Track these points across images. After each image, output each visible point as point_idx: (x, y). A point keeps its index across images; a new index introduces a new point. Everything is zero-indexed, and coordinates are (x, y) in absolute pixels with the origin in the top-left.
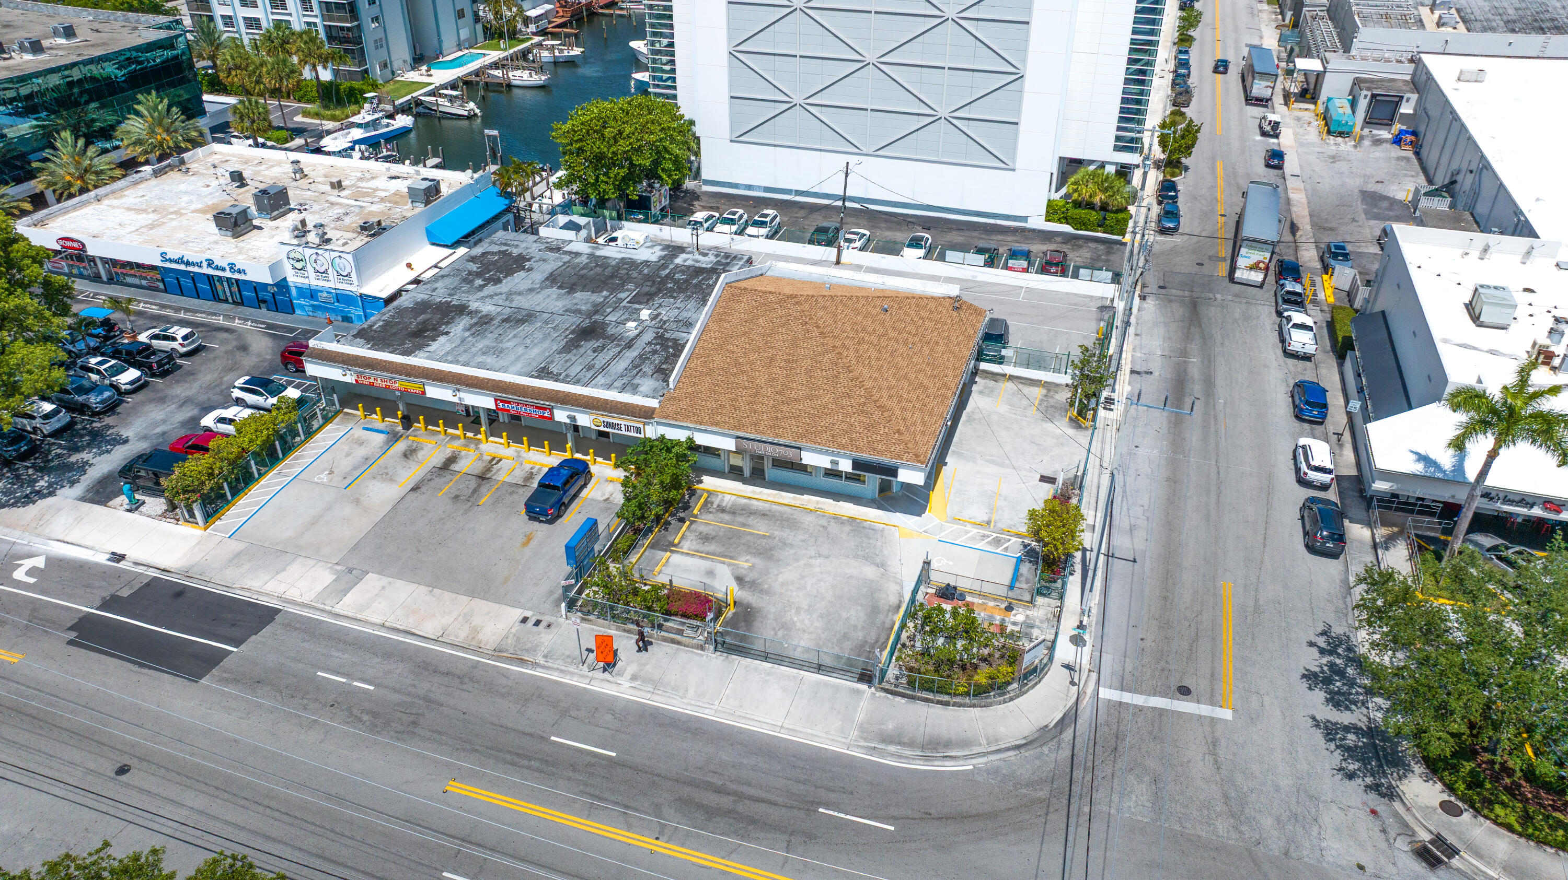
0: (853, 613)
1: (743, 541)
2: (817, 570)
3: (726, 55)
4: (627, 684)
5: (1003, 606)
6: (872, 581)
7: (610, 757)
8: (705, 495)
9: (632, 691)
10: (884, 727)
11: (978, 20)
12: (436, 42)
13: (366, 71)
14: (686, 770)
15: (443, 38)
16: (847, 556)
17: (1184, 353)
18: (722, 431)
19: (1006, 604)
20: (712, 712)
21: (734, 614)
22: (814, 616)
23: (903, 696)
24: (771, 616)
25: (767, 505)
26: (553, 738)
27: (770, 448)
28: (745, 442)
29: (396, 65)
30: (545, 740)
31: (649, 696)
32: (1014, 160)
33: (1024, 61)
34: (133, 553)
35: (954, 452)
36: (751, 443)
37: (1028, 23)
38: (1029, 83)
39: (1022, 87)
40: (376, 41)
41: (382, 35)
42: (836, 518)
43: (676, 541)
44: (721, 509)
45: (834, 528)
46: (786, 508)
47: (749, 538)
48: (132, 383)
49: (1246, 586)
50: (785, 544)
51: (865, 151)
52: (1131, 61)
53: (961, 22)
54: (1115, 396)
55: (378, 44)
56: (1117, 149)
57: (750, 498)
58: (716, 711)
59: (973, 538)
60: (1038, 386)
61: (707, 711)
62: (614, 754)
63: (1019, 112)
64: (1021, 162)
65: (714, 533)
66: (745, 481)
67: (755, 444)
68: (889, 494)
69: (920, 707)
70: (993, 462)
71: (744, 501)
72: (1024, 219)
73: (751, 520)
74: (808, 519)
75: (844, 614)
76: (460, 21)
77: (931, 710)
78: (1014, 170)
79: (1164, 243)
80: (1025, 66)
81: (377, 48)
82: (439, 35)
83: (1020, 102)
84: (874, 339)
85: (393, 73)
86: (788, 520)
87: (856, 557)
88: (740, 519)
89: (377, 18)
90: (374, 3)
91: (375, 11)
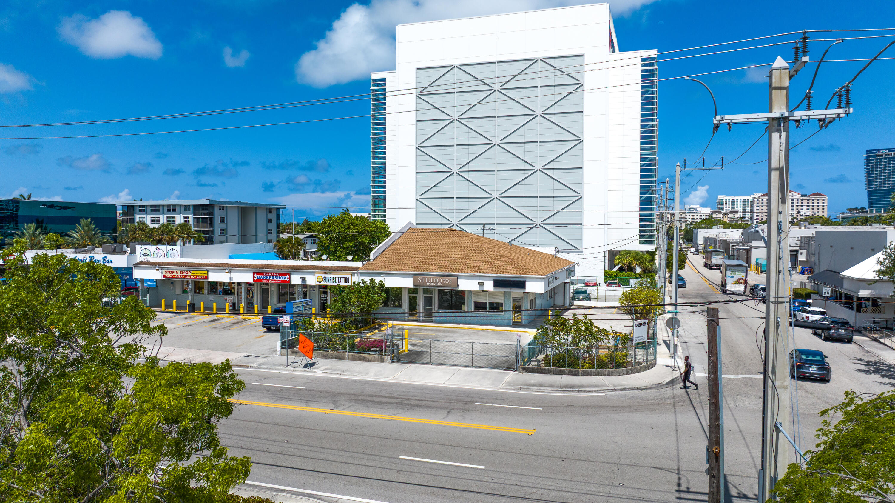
3: (415, 200)
4: (321, 372)
10: (527, 382)
11: (554, 169)
18: (405, 272)
20: (387, 380)
25: (434, 328)
26: (254, 383)
27: (436, 279)
28: (419, 277)
31: (338, 376)
32: (581, 247)
33: (581, 189)
36: (423, 278)
37: (582, 168)
38: (585, 201)
39: (582, 203)
45: (482, 333)
46: (447, 329)
47: (421, 335)
50: (446, 337)
53: (545, 171)
56: (641, 243)
58: (391, 379)
62: (303, 388)
63: (581, 218)
64: (585, 247)
67: (427, 278)
68: (521, 325)
74: (464, 331)
80: (582, 191)
83: (582, 212)
88: (414, 331)
89: (223, 230)
90: (224, 222)
91: (223, 226)
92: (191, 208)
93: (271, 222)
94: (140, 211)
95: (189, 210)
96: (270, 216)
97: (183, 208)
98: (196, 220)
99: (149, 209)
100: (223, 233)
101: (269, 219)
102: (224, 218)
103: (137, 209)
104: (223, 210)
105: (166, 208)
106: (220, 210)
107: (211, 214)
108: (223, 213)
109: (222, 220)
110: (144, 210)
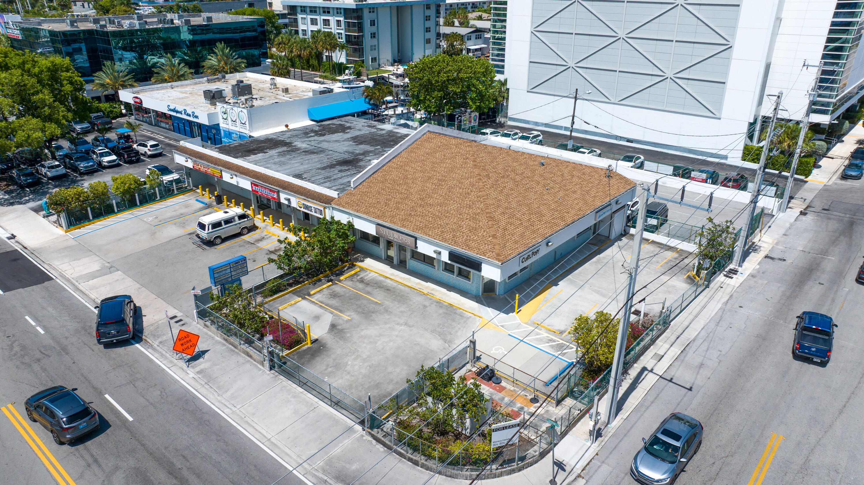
0: (398, 370)
1: (359, 303)
2: (396, 333)
3: (529, 33)
4: (192, 375)
5: (530, 397)
6: (432, 351)
7: (127, 419)
8: (358, 269)
9: (192, 382)
10: (348, 466)
11: (700, 5)
12: (410, 54)
13: (363, 61)
14: (166, 448)
15: (414, 52)
16: (426, 330)
17: (824, 252)
18: (369, 218)
19: (532, 396)
20: (230, 412)
21: (308, 348)
22: (366, 364)
23: (384, 445)
24: (333, 356)
25: (395, 284)
26: (107, 396)
27: (396, 235)
28: (381, 228)
29: (381, 62)
30: (101, 394)
31: (199, 387)
32: (720, 110)
33: (733, 35)
34: (20, 237)
35: (569, 279)
36: (385, 229)
37: (738, 6)
38: (736, 52)
39: (731, 56)
40: (371, 46)
41: (376, 43)
42: (439, 303)
43: (312, 293)
44: (362, 281)
45: (432, 309)
46: (407, 289)
47: (365, 302)
48: (109, 162)
49: (799, 443)
50: (387, 311)
51: (613, 100)
52: (829, 40)
53: (688, 7)
54: (740, 269)
55: (373, 48)
56: (811, 111)
57: (387, 278)
58: (233, 412)
59: (541, 340)
60: (673, 251)
61: (227, 410)
62: (130, 419)
63: (726, 73)
64: (725, 113)
65: (342, 293)
66: (393, 266)
67: (388, 230)
68: (493, 295)
69: (393, 460)
70: (598, 292)
71: (382, 278)
72: (726, 157)
73: (375, 292)
74: (418, 299)
75: (390, 369)
76: (427, 45)
77: (400, 465)
78: (720, 119)
79: (842, 185)
80: (734, 39)
81: (371, 50)
82: (412, 50)
83: (728, 66)
84: (518, 178)
85: (379, 65)
86: (402, 296)
87: (433, 331)
88: (369, 289)
89: (374, 34)
90: (374, 25)
91: (374, 29)
92: (342, 11)
93: (429, 20)
94: (302, 11)
95: (341, 13)
96: (428, 13)
97: (335, 11)
98: (346, 23)
99: (308, 10)
100: (374, 37)
101: (427, 17)
102: (374, 21)
103: (299, 10)
104: (373, 12)
105: (322, 10)
106: (370, 12)
107: (360, 17)
108: (373, 16)
109: (373, 23)
110: (304, 11)
